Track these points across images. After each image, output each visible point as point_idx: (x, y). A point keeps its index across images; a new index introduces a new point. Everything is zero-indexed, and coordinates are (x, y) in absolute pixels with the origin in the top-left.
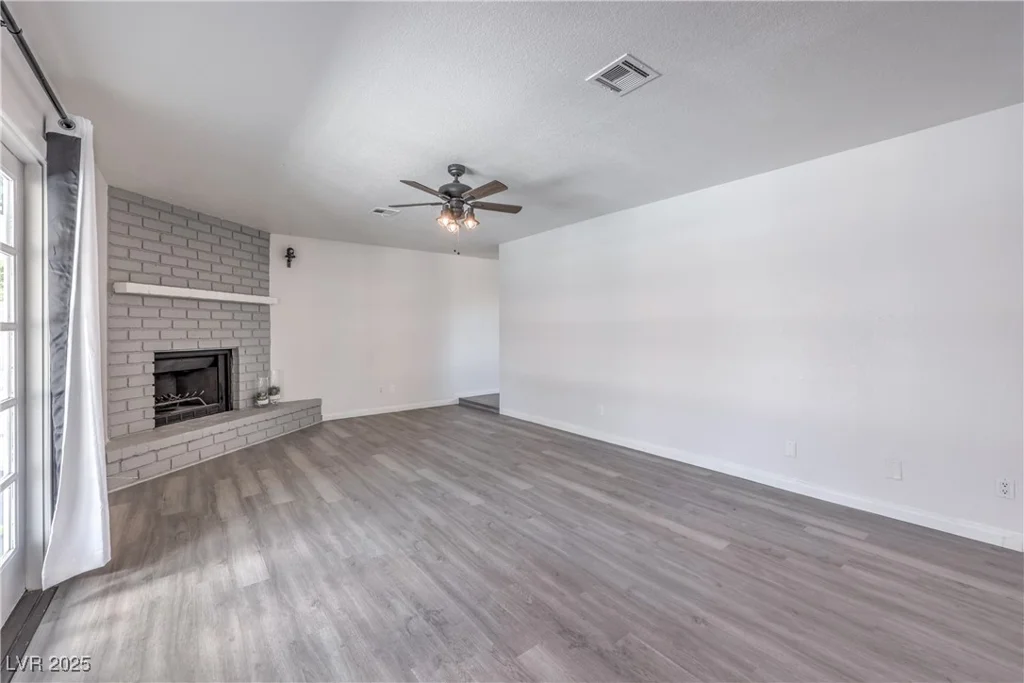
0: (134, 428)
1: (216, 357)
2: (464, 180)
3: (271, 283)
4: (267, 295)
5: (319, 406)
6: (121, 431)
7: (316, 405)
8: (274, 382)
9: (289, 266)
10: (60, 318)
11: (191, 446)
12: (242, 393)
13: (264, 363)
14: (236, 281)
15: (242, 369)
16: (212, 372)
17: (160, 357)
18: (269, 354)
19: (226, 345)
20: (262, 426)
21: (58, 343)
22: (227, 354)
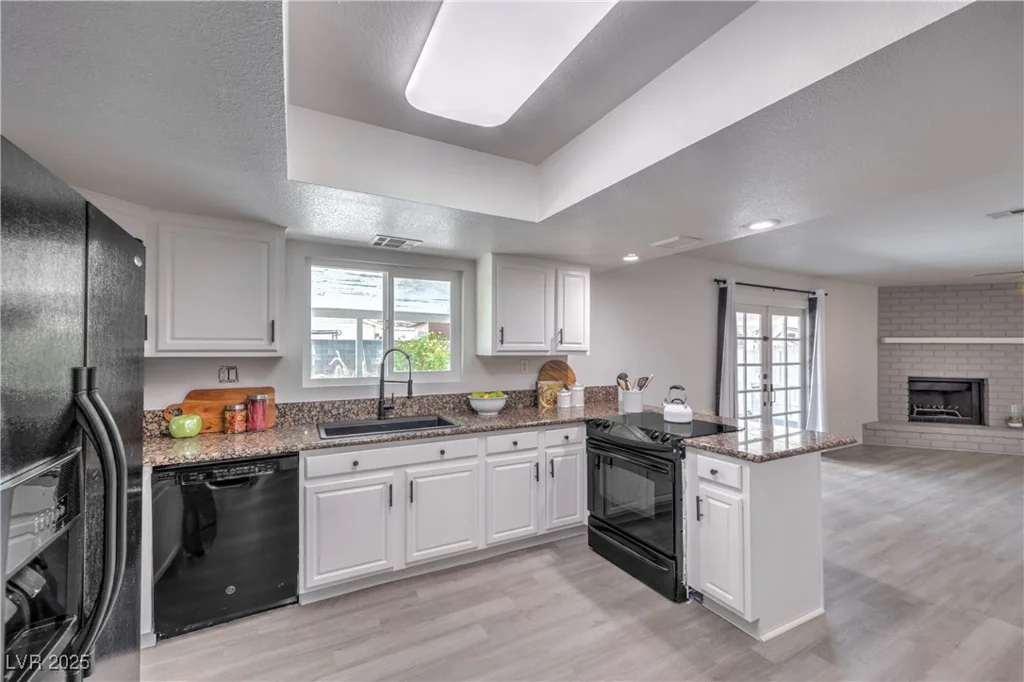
0: (893, 418)
1: (970, 384)
6: (886, 417)
12: (992, 414)
15: (992, 395)
16: (968, 393)
17: (914, 380)
19: (974, 376)
22: (981, 383)
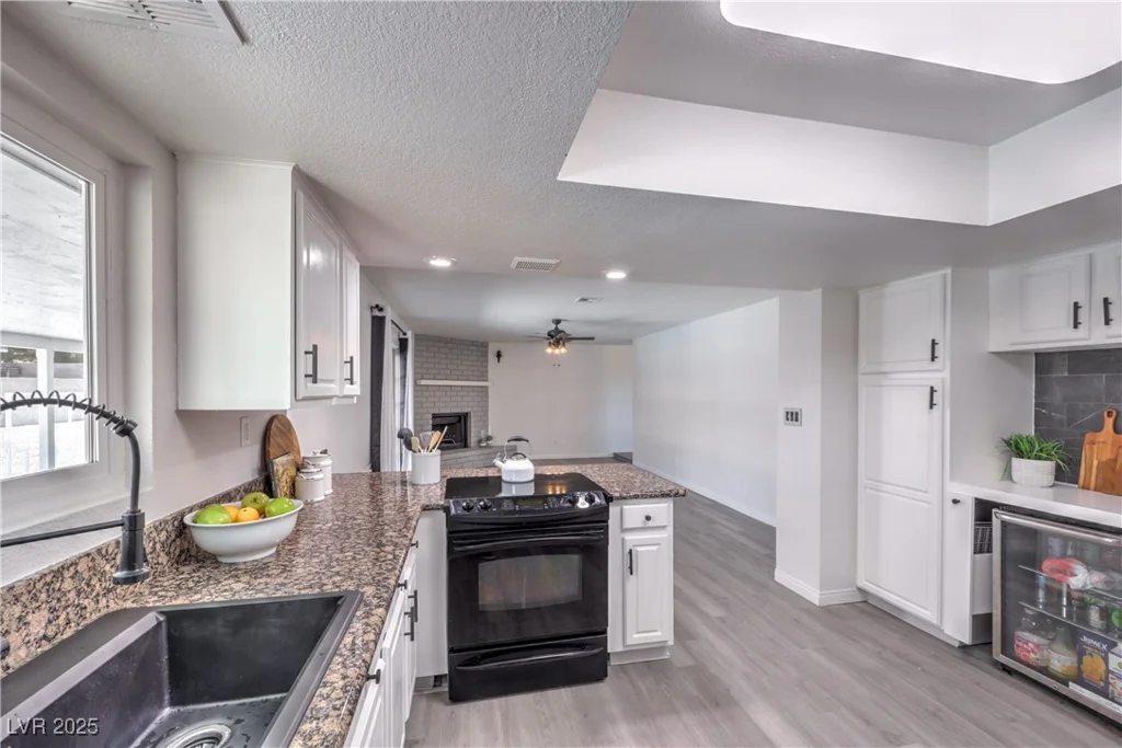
1: (460, 417)
2: (560, 327)
3: (489, 373)
4: (486, 381)
7: (513, 449)
8: (490, 434)
9: (498, 362)
10: (403, 403)
12: (473, 440)
13: (484, 422)
14: (470, 373)
15: (472, 424)
16: (458, 425)
17: (435, 416)
19: (465, 410)
20: (482, 457)
21: (402, 411)
22: (465, 415)
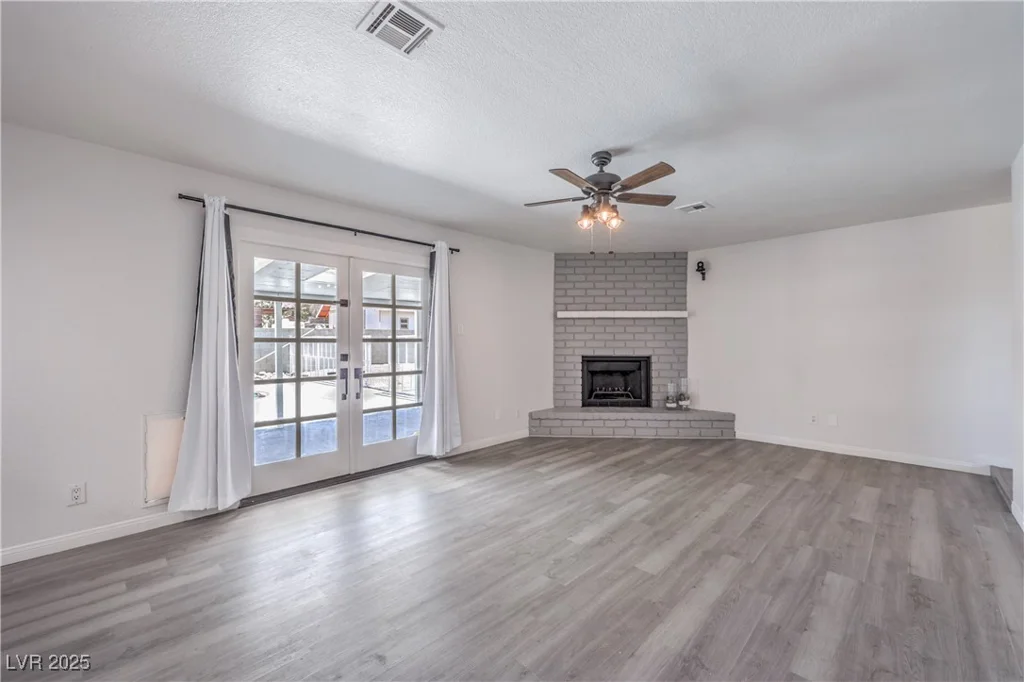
0: (568, 404)
1: (640, 363)
3: (688, 298)
4: (685, 309)
5: (733, 421)
6: (561, 403)
7: (730, 419)
8: (683, 390)
9: (704, 279)
11: (586, 423)
12: (657, 397)
13: (679, 371)
15: (654, 375)
17: (588, 360)
18: (686, 362)
22: (647, 360)
